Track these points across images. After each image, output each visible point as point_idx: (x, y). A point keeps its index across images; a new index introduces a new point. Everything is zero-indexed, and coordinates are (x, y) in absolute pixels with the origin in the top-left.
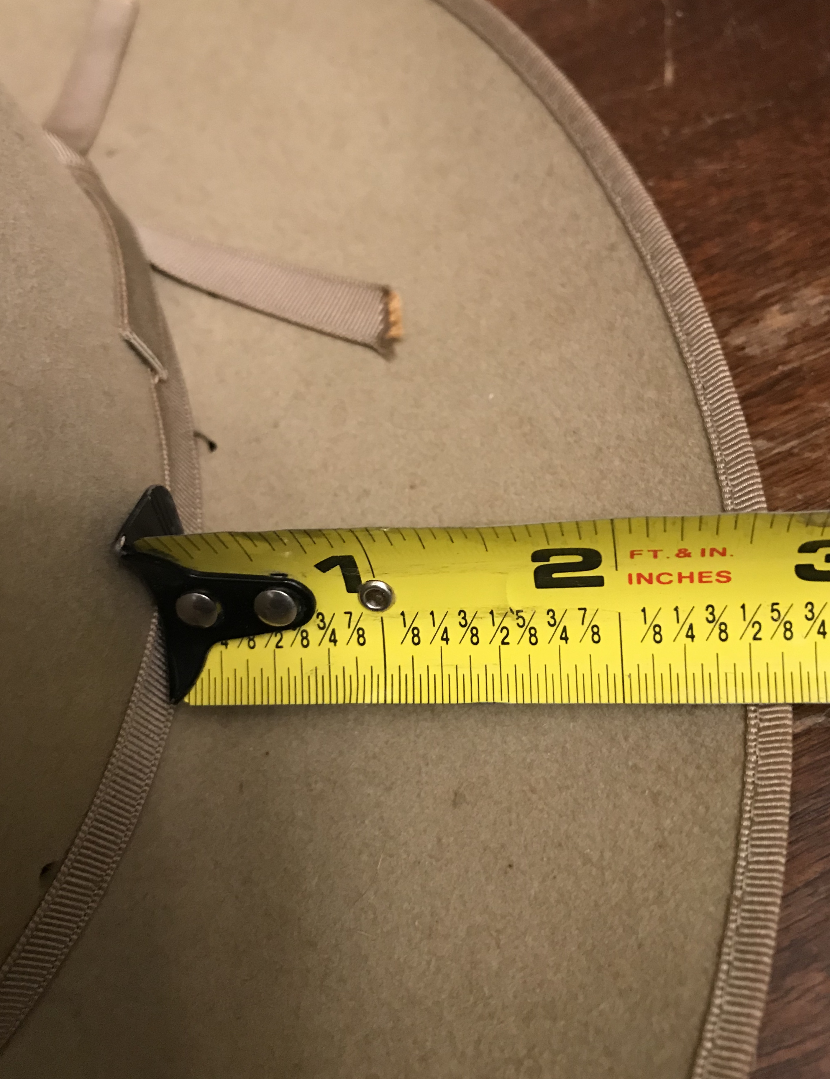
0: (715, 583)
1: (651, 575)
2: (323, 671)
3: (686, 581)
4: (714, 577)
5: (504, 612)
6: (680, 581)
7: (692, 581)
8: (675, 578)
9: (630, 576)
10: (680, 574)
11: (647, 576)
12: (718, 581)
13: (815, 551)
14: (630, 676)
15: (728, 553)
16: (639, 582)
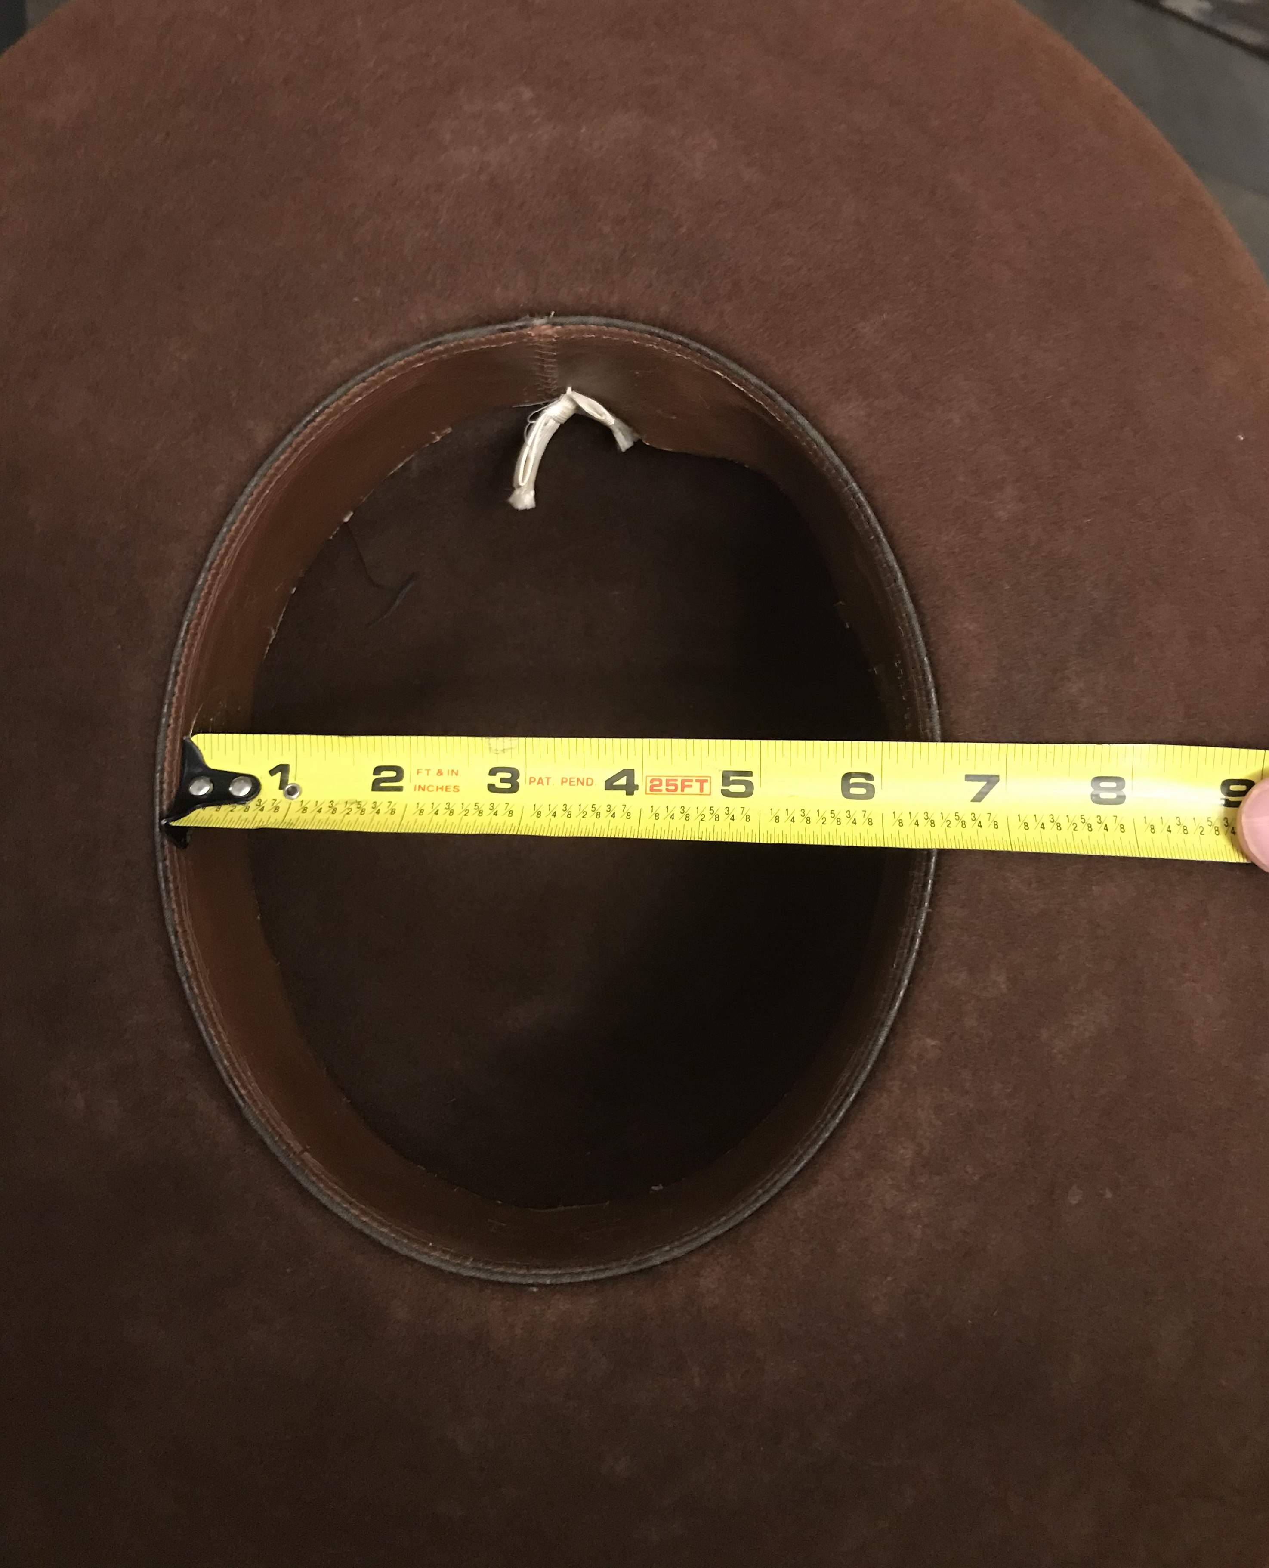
0: (452, 792)
1: (425, 786)
3: (440, 790)
4: (452, 789)
5: (353, 802)
6: (437, 790)
7: (442, 790)
8: (435, 788)
9: (415, 786)
10: (437, 787)
11: (423, 787)
12: (454, 791)
13: (495, 775)
15: (459, 774)
16: (419, 790)
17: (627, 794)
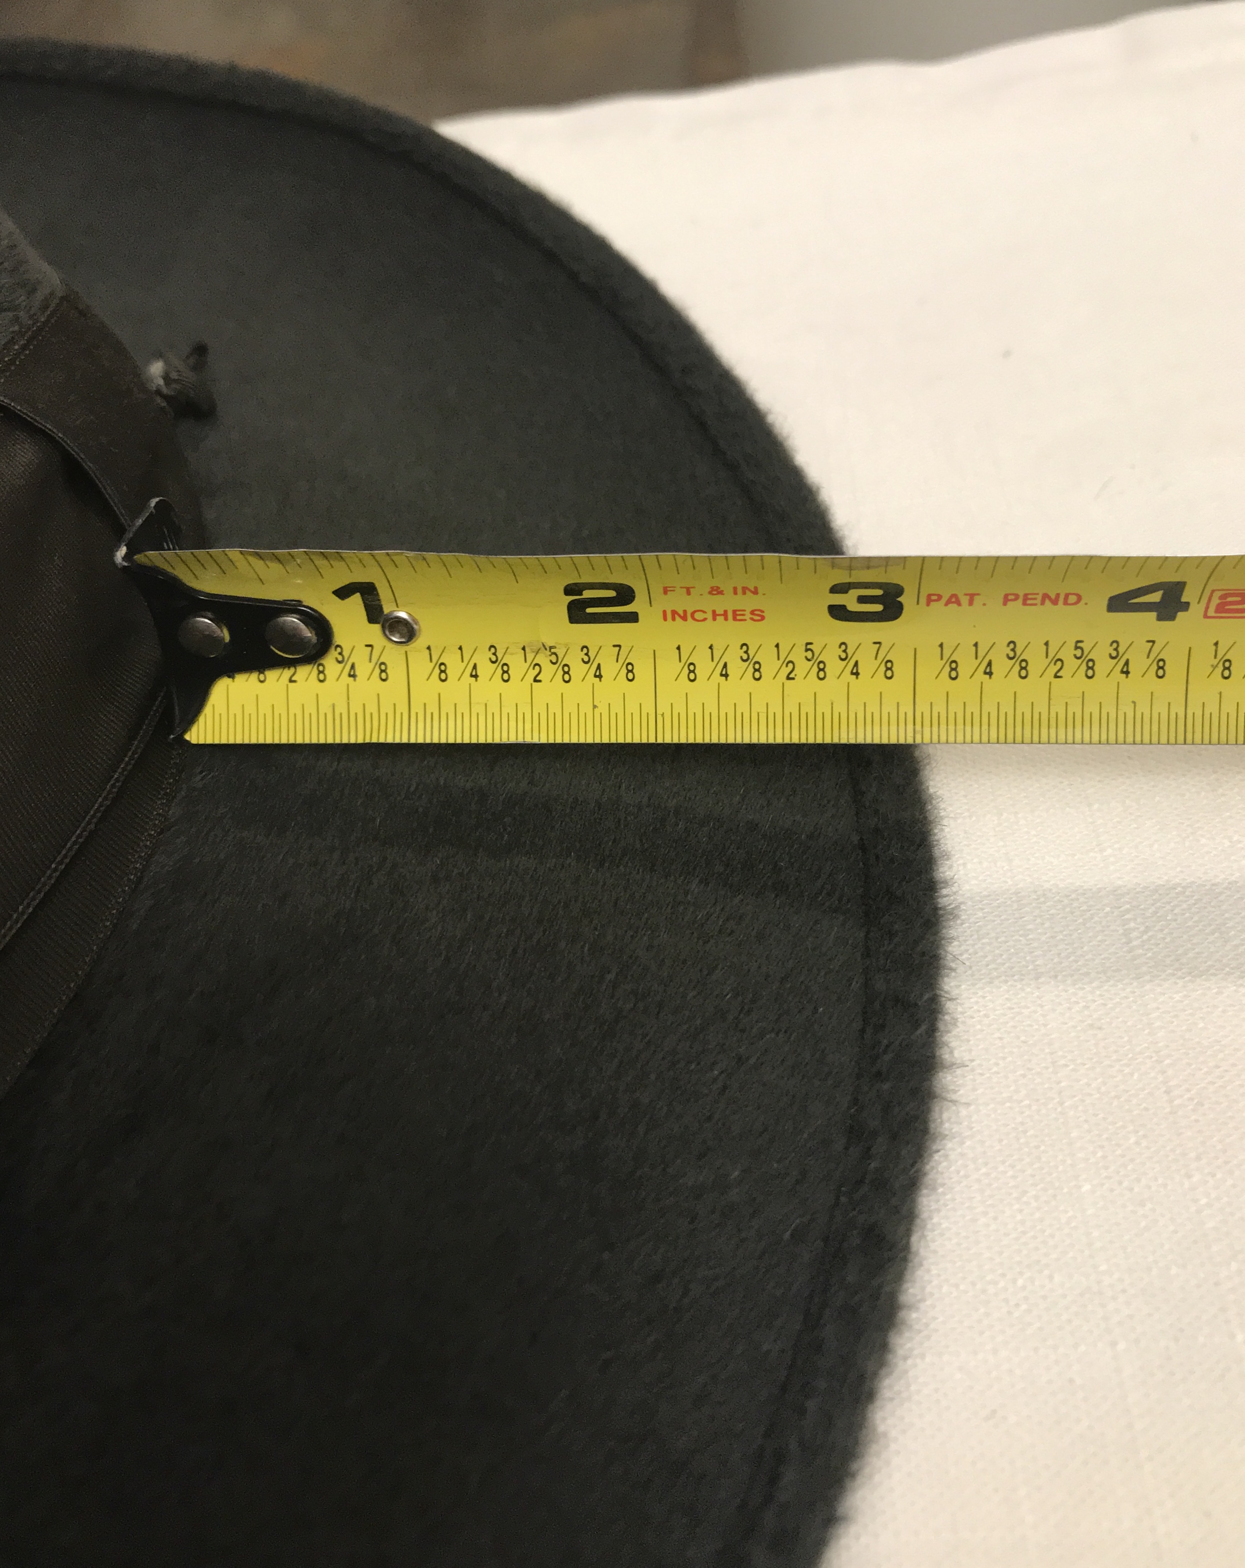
0: (749, 621)
1: (685, 612)
2: (341, 708)
3: (720, 619)
4: (748, 616)
5: (535, 648)
6: (714, 619)
7: (726, 619)
8: (709, 615)
9: (665, 612)
10: (714, 612)
11: (681, 613)
12: (752, 619)
13: (846, 592)
14: (663, 715)
15: (760, 591)
16: (674, 619)
17: (1159, 618)
